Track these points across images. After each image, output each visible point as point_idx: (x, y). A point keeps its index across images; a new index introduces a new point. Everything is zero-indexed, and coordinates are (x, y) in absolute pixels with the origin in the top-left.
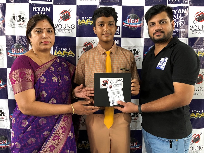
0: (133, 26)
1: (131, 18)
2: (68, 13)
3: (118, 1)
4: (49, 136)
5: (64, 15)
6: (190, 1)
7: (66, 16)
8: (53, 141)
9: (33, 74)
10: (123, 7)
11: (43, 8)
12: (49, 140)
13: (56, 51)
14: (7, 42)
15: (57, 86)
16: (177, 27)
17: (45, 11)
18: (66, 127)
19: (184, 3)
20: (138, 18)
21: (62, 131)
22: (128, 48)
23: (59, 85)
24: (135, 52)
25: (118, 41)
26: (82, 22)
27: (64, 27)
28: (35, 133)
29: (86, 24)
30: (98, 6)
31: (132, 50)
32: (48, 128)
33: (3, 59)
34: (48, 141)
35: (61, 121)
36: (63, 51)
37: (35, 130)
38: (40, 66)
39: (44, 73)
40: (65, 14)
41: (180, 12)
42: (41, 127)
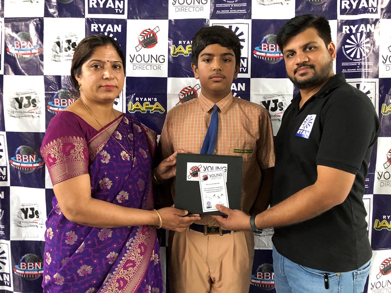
0: (273, 57)
1: (269, 42)
2: (153, 34)
3: (244, 11)
5: (146, 38)
6: (382, 9)
7: (149, 40)
8: (124, 271)
9: (86, 147)
10: (254, 21)
11: (110, 26)
12: (116, 269)
13: (130, 103)
15: (131, 169)
16: (358, 59)
17: (112, 31)
18: (146, 244)
19: (370, 13)
21: (139, 251)
22: (262, 97)
25: (244, 84)
26: (177, 50)
27: (146, 60)
28: (92, 256)
29: (186, 54)
30: (207, 20)
31: (270, 101)
32: (115, 246)
33: (39, 117)
34: (115, 271)
35: (137, 233)
36: (144, 104)
37: (90, 250)
38: (98, 132)
39: (106, 145)
40: (149, 37)
41: (362, 30)
42: (102, 246)
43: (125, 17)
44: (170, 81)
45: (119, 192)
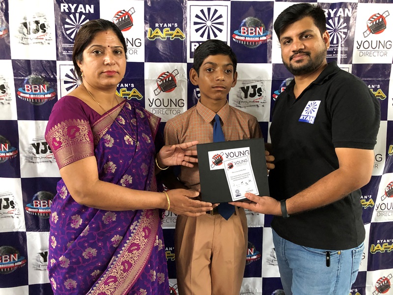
0: (252, 42)
1: (249, 25)
2: (128, 16)
4: (121, 244)
5: (120, 20)
7: (125, 23)
8: (129, 254)
10: (233, 3)
11: (81, 6)
12: (121, 252)
14: (15, 71)
15: (134, 153)
16: (334, 44)
17: (84, 12)
18: (150, 228)
20: (261, 26)
21: (143, 234)
22: (241, 83)
23: (136, 150)
24: (255, 91)
26: (154, 33)
28: (96, 239)
29: (162, 38)
31: (249, 87)
32: (119, 229)
33: (9, 104)
34: (120, 254)
35: (141, 217)
36: (121, 90)
37: (95, 233)
38: (101, 116)
39: (109, 129)
40: (123, 19)
42: (106, 229)
44: (147, 66)
45: (123, 175)
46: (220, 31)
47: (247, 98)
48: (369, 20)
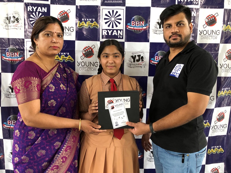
1: (136, 20)
2: (66, 14)
3: (121, 2)
5: (62, 16)
6: (201, 3)
7: (64, 18)
10: (127, 8)
11: (39, 8)
12: (61, 152)
14: (1, 45)
17: (41, 11)
18: (76, 136)
21: (73, 140)
26: (81, 24)
28: (45, 145)
29: (86, 27)
30: (99, 6)
31: (136, 55)
32: (59, 138)
36: (61, 56)
40: (64, 15)
42: (51, 138)
43: (49, 2)
44: (77, 42)
45: (60, 107)
46: (119, 23)
47: (135, 62)
48: (207, 18)
